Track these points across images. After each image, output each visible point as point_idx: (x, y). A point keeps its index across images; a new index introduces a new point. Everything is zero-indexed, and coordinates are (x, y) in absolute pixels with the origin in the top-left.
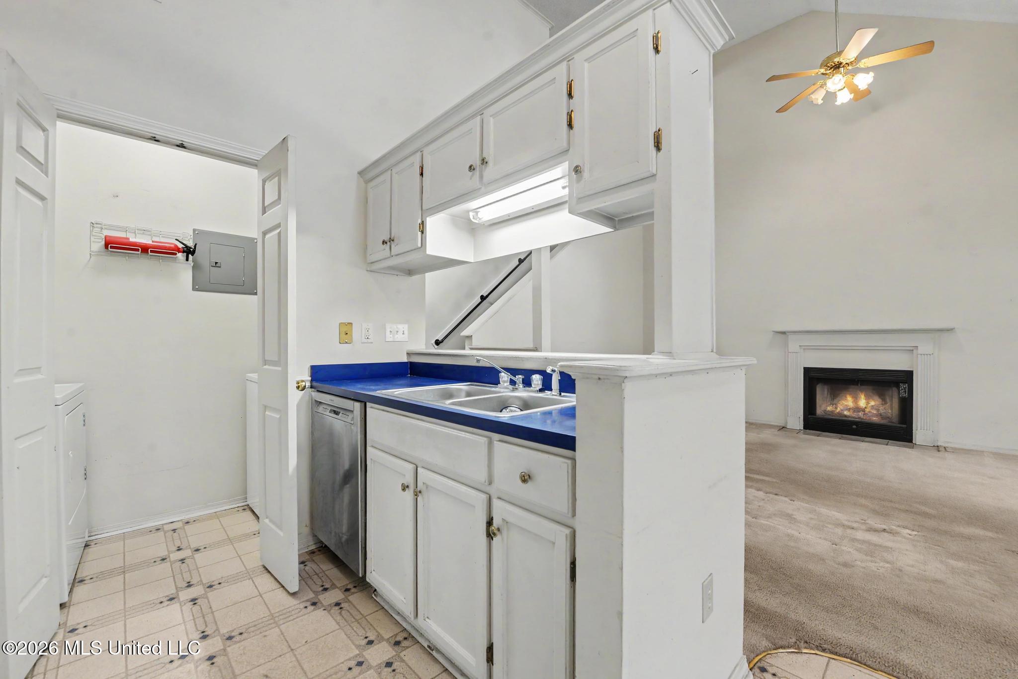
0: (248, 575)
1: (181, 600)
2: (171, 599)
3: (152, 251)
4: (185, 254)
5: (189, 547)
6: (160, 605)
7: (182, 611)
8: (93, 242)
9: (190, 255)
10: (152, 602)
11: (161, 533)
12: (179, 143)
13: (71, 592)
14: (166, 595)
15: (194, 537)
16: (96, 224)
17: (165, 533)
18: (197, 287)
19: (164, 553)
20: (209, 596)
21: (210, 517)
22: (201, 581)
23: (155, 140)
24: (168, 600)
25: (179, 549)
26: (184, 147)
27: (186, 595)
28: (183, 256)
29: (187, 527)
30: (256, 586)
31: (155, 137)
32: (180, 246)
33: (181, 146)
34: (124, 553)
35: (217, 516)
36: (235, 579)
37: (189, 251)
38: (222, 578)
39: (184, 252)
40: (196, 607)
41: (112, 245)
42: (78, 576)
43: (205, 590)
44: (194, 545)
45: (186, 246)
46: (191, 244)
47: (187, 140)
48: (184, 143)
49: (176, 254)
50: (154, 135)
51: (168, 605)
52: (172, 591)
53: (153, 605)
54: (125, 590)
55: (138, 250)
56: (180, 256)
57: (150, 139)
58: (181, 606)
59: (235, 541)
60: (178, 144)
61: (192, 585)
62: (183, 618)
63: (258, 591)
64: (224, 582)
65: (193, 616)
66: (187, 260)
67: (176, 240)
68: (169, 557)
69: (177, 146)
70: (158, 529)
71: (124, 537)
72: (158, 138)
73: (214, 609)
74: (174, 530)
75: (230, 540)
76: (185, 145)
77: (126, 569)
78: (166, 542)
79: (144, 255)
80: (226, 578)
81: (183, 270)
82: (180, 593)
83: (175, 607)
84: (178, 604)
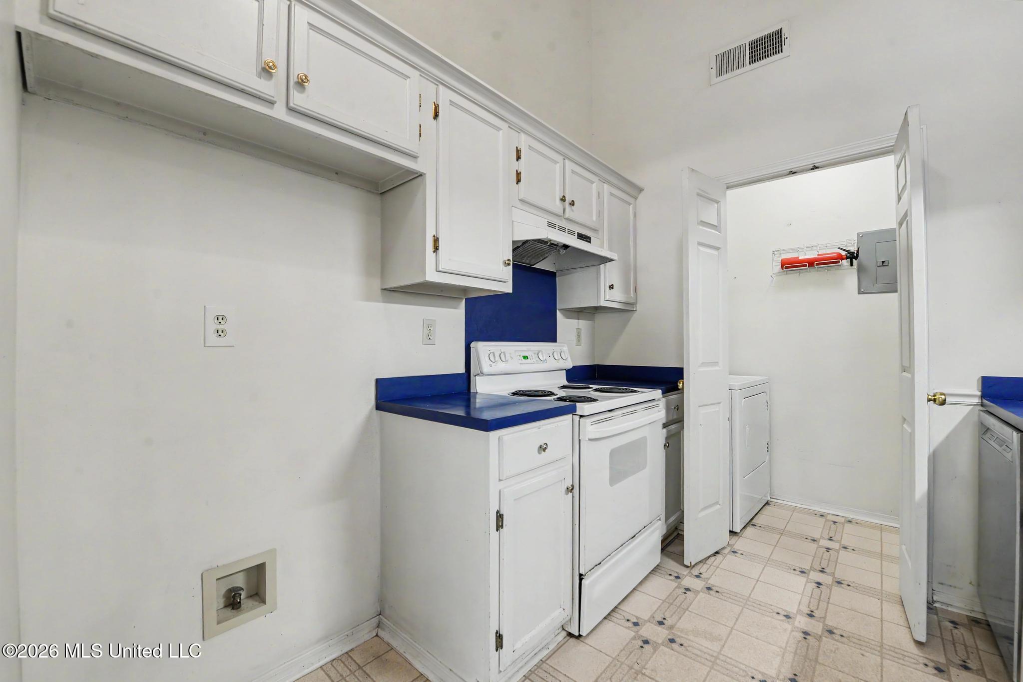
0: (881, 596)
1: (810, 578)
2: (803, 572)
3: (817, 264)
4: (849, 260)
5: (839, 542)
6: (793, 571)
7: (805, 585)
8: (775, 266)
9: (854, 260)
10: (788, 565)
11: (823, 520)
12: (811, 166)
13: (745, 527)
14: (800, 566)
15: (849, 535)
16: (776, 251)
17: (827, 521)
18: (863, 290)
19: (817, 536)
20: (833, 589)
21: (874, 527)
22: (834, 573)
23: (793, 173)
24: (800, 571)
25: (830, 539)
26: (818, 168)
27: (816, 576)
28: (848, 262)
29: (847, 525)
30: (882, 609)
31: (791, 171)
32: (844, 253)
33: (815, 168)
34: (789, 521)
35: (881, 528)
36: (867, 591)
37: (852, 256)
38: (854, 582)
39: (847, 258)
40: (817, 591)
41: (789, 265)
42: (753, 521)
43: (832, 582)
44: (844, 542)
45: (848, 252)
46: (853, 249)
47: (817, 161)
48: (815, 165)
49: (839, 262)
50: (789, 171)
51: (798, 575)
52: (807, 567)
53: (788, 568)
54: (775, 546)
55: (805, 266)
56: (845, 262)
57: (789, 174)
58: (807, 582)
59: (885, 559)
60: (812, 168)
61: (825, 572)
62: (804, 591)
63: (882, 615)
64: (853, 587)
65: (812, 595)
66: (852, 265)
67: (839, 248)
68: (819, 541)
69: (812, 169)
70: (822, 516)
71: (794, 509)
72: (794, 170)
73: (831, 601)
74: (835, 522)
75: (882, 556)
76: (817, 166)
77: (784, 533)
78: (823, 529)
79: (811, 269)
80: (857, 585)
81: (849, 275)
82: (812, 572)
83: (802, 580)
84: (805, 579)
